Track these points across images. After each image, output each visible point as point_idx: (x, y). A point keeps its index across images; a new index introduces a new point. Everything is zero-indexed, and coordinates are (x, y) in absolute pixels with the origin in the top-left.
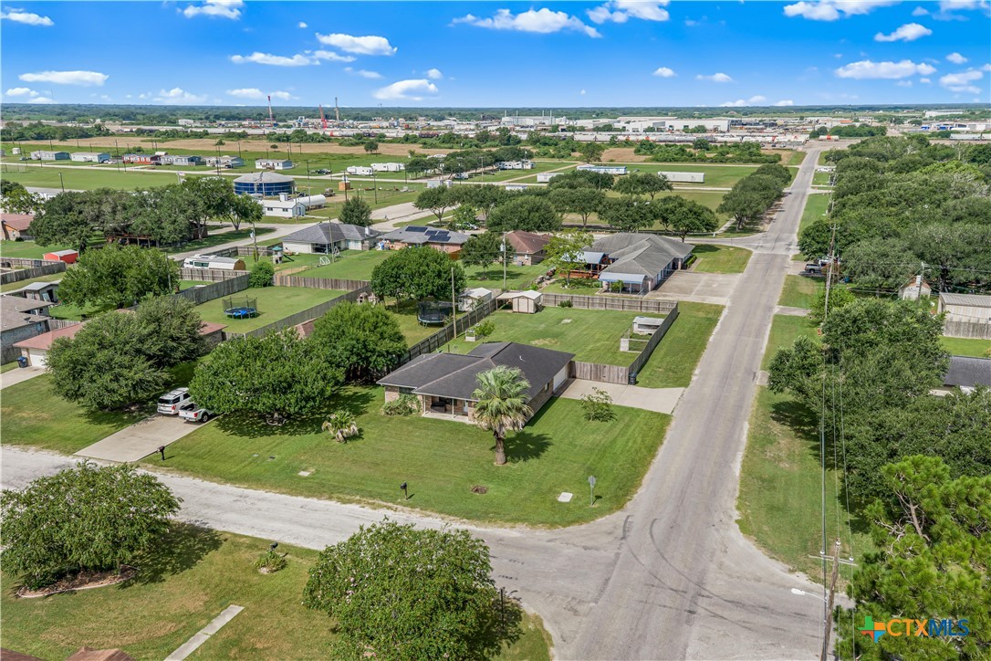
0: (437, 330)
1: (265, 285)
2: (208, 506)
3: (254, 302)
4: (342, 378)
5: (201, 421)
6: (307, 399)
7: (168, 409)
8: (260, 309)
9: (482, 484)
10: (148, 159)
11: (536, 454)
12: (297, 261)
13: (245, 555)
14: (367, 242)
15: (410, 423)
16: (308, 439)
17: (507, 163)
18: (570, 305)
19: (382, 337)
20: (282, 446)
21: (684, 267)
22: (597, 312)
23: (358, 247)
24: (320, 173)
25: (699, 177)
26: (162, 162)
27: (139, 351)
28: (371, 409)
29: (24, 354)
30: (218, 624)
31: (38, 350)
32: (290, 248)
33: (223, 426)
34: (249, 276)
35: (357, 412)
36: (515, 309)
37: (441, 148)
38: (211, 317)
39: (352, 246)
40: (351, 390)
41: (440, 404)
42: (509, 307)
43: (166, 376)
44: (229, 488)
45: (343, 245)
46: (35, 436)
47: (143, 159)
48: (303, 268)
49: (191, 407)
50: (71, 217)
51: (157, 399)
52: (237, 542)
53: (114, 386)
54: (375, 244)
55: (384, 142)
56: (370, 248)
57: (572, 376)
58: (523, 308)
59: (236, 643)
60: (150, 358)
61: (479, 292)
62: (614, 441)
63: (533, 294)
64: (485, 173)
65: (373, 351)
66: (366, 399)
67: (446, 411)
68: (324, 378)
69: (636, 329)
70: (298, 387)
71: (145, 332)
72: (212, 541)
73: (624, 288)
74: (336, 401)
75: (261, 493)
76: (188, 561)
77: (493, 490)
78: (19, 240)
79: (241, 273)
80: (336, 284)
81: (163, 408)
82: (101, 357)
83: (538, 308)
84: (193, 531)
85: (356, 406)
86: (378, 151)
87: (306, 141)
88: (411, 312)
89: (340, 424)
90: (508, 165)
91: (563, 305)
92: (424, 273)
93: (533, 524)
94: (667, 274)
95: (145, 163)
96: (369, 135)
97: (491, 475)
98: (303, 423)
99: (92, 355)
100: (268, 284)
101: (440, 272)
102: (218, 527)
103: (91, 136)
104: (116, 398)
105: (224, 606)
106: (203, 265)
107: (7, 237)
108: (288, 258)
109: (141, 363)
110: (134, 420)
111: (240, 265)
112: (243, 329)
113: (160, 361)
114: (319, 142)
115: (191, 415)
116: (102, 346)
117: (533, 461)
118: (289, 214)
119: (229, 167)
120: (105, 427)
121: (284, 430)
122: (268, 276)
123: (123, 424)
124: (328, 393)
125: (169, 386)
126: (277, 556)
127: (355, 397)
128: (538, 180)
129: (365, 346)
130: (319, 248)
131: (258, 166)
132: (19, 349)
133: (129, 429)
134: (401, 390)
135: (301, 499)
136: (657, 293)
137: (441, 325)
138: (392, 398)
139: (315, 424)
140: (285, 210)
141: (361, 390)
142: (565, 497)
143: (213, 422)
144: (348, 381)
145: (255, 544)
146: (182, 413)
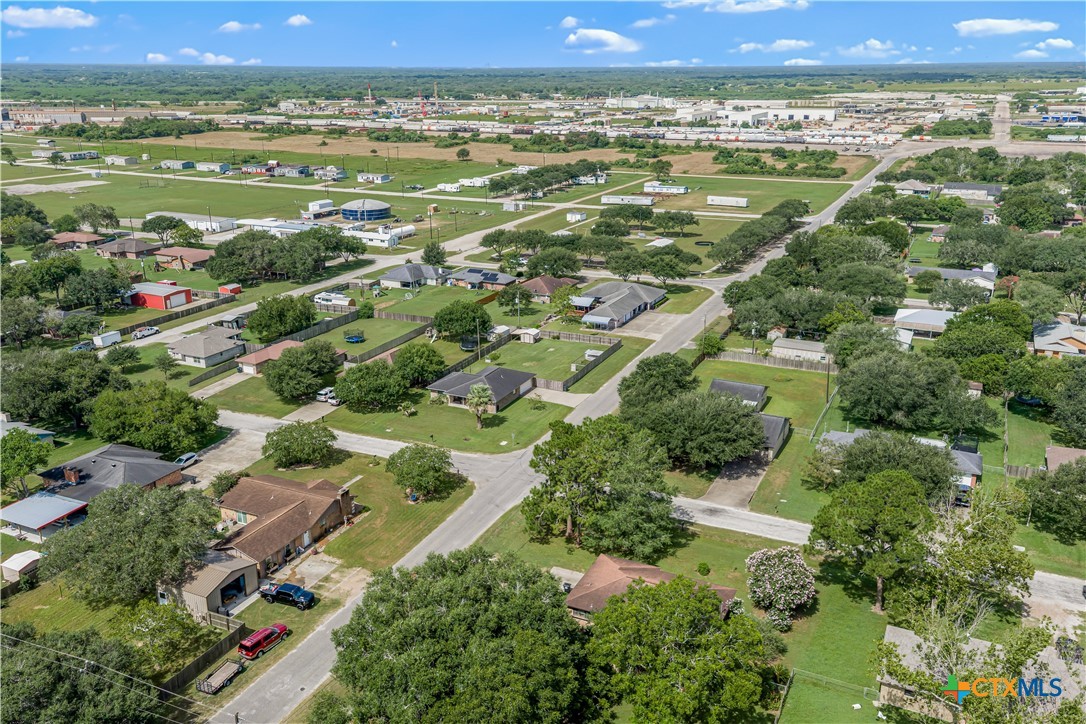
0: (472, 354)
1: (369, 317)
2: (345, 442)
3: (362, 333)
4: (408, 386)
5: (339, 405)
6: (391, 395)
7: (322, 398)
8: (365, 337)
9: (468, 437)
10: (264, 170)
11: (498, 425)
12: (390, 296)
13: (363, 460)
14: (440, 280)
15: (442, 409)
16: (392, 415)
17: (582, 178)
18: (558, 338)
19: (431, 363)
20: (379, 418)
21: (652, 308)
22: (573, 343)
23: (434, 283)
24: (415, 189)
25: (743, 202)
26: (276, 173)
27: (308, 369)
28: (423, 401)
29: (240, 365)
30: (354, 480)
31: (248, 364)
32: (385, 283)
33: (350, 408)
34: (358, 312)
35: (416, 402)
36: (522, 340)
37: (530, 151)
38: (336, 340)
39: (429, 282)
40: (415, 390)
41: (458, 400)
42: (519, 339)
43: (320, 381)
44: (354, 435)
45: (423, 282)
46: (260, 410)
47: (259, 170)
48: (392, 303)
49: (333, 398)
50: (235, 259)
51: (316, 393)
52: (359, 455)
53: (298, 386)
54: (446, 281)
55: (477, 141)
56: (442, 284)
57: (534, 385)
58: (527, 341)
59: (362, 485)
60: (313, 372)
61: (501, 329)
62: (538, 420)
63: (534, 331)
64: (560, 189)
65: (426, 371)
66: (422, 396)
67: (461, 403)
68: (399, 385)
69: (587, 357)
70: (386, 390)
71: (310, 358)
72: (349, 455)
73: (598, 326)
74: (405, 396)
75: (369, 438)
76: (339, 461)
77: (473, 439)
78: (192, 270)
79: (353, 309)
80: (414, 318)
81: (319, 397)
82: (292, 372)
83: (537, 340)
84: (341, 451)
85: (415, 399)
86: (469, 158)
87: (404, 140)
88: (457, 341)
89: (405, 408)
90: (583, 179)
91: (554, 338)
92: (465, 318)
93: (485, 453)
94: (636, 313)
95: (261, 174)
96: (465, 130)
97: (474, 433)
98: (390, 407)
99: (287, 371)
100: (370, 316)
101: (474, 318)
102: (351, 450)
103: (202, 132)
104: (299, 392)
105: (356, 475)
106: (327, 300)
107: (184, 267)
108: (384, 292)
109: (309, 375)
110: (305, 404)
111: (352, 303)
112: (355, 351)
113: (319, 373)
114: (416, 141)
115: (334, 401)
116: (292, 366)
117: (495, 428)
118: (386, 245)
119: (334, 180)
120: (293, 407)
121: (381, 410)
122: (370, 312)
123: (300, 406)
124: (401, 393)
125: (323, 387)
126: (376, 461)
127: (416, 395)
128: (603, 202)
129: (422, 368)
130: (405, 284)
131: (360, 180)
132: (238, 363)
133: (303, 408)
134: (439, 392)
135: (387, 441)
136: (620, 329)
137: (472, 351)
138: (434, 395)
139: (394, 408)
140: (383, 241)
141: (420, 391)
142: (504, 443)
143: (344, 406)
144: (412, 386)
145: (367, 456)
146: (330, 401)
